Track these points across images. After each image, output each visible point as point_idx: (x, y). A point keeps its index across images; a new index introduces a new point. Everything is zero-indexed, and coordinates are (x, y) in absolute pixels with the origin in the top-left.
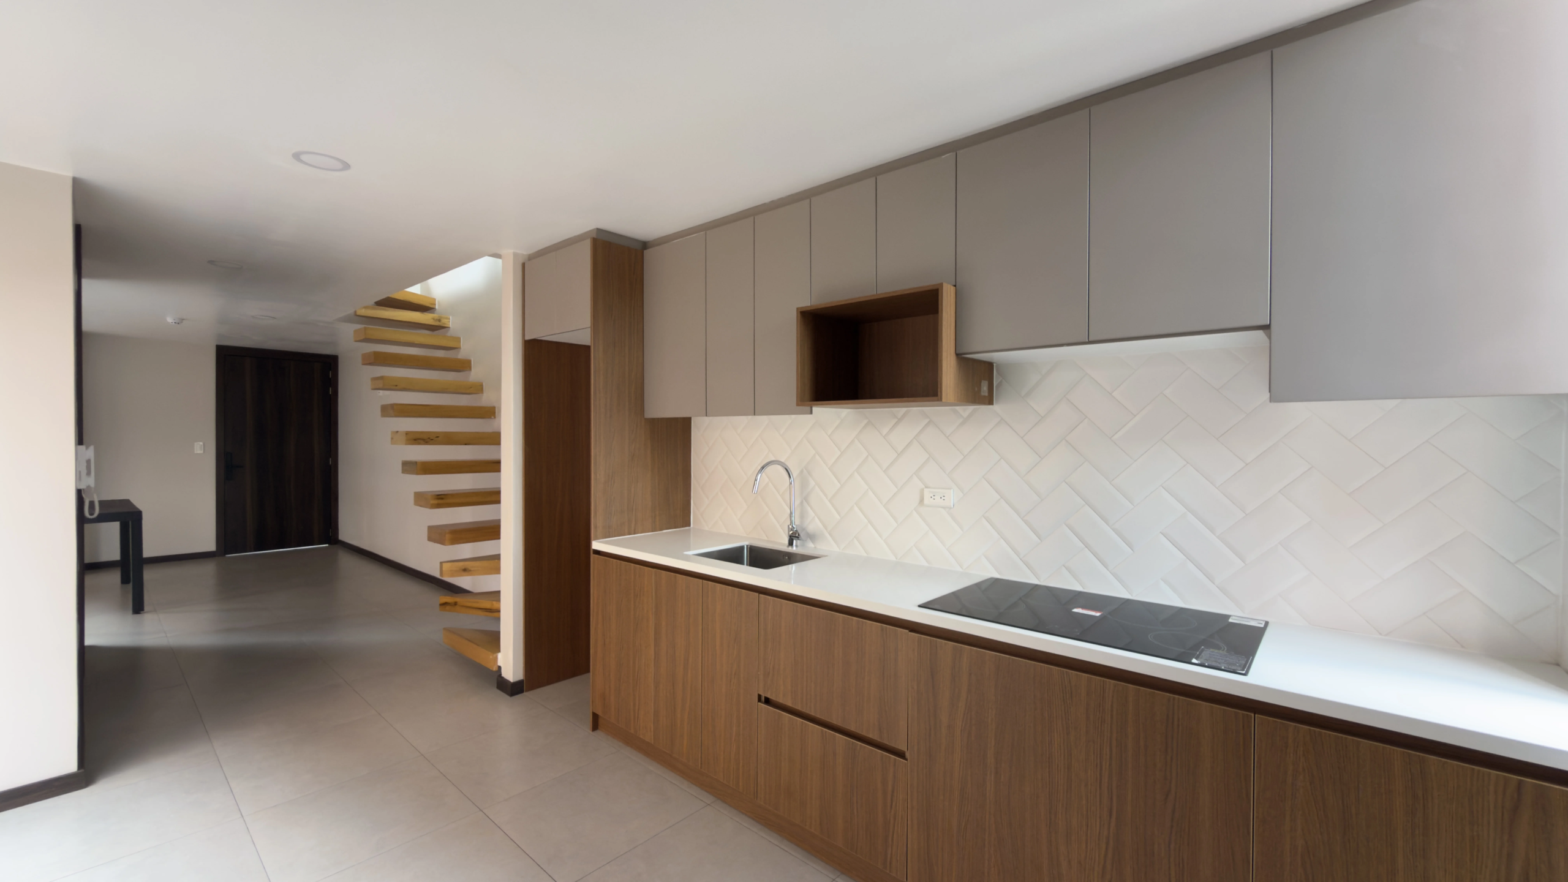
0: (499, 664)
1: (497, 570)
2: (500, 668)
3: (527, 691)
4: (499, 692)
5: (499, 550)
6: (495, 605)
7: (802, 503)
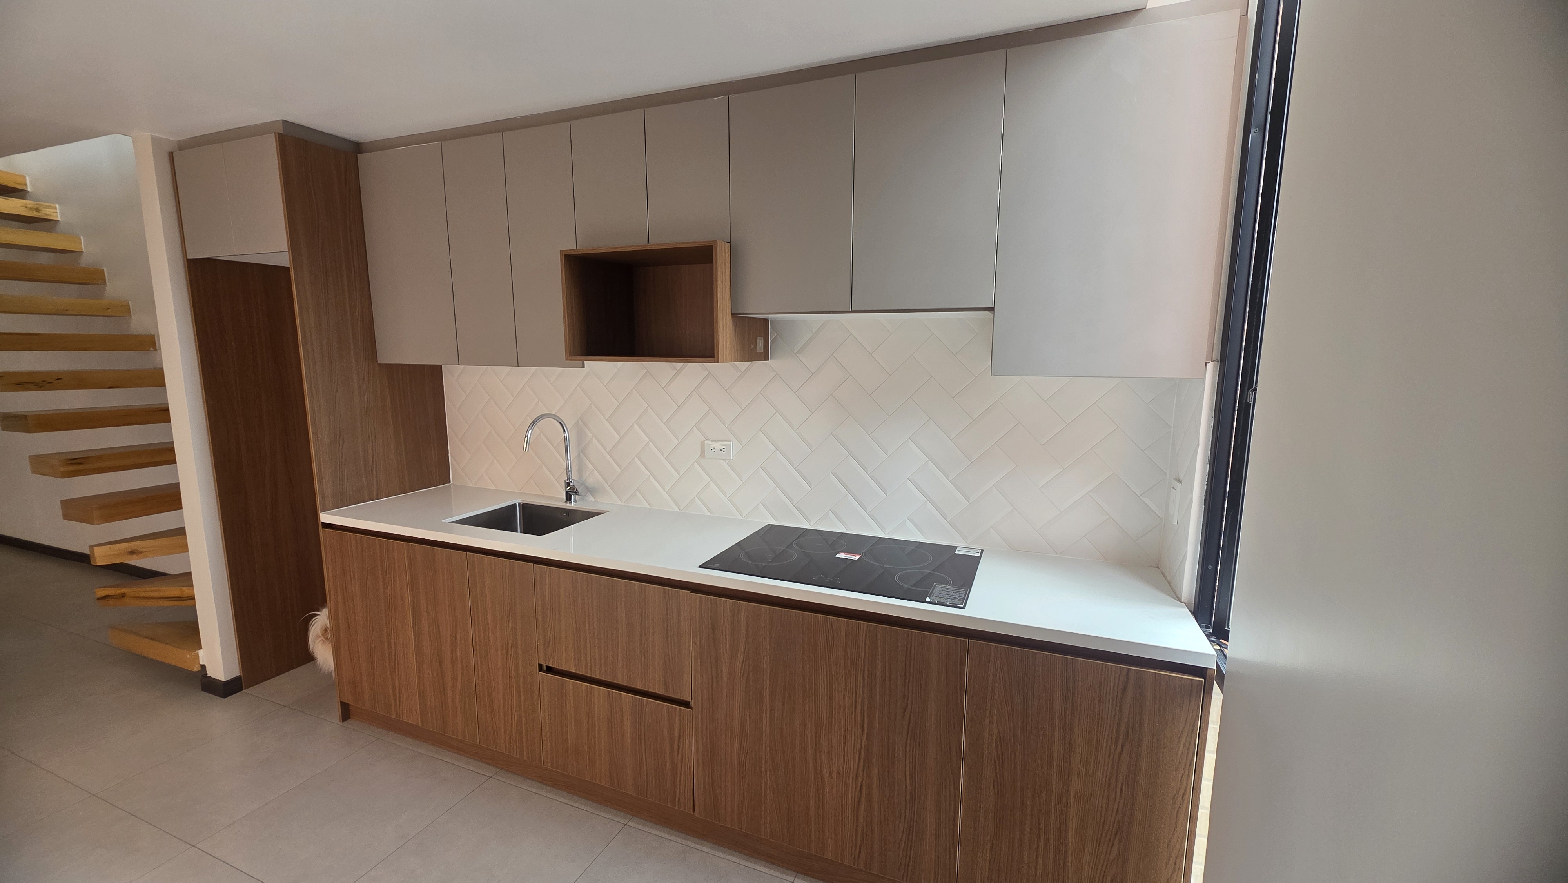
0: (201, 663)
1: (184, 548)
2: (203, 667)
3: (247, 687)
4: (207, 694)
5: (184, 523)
6: (186, 591)
7: (579, 456)
